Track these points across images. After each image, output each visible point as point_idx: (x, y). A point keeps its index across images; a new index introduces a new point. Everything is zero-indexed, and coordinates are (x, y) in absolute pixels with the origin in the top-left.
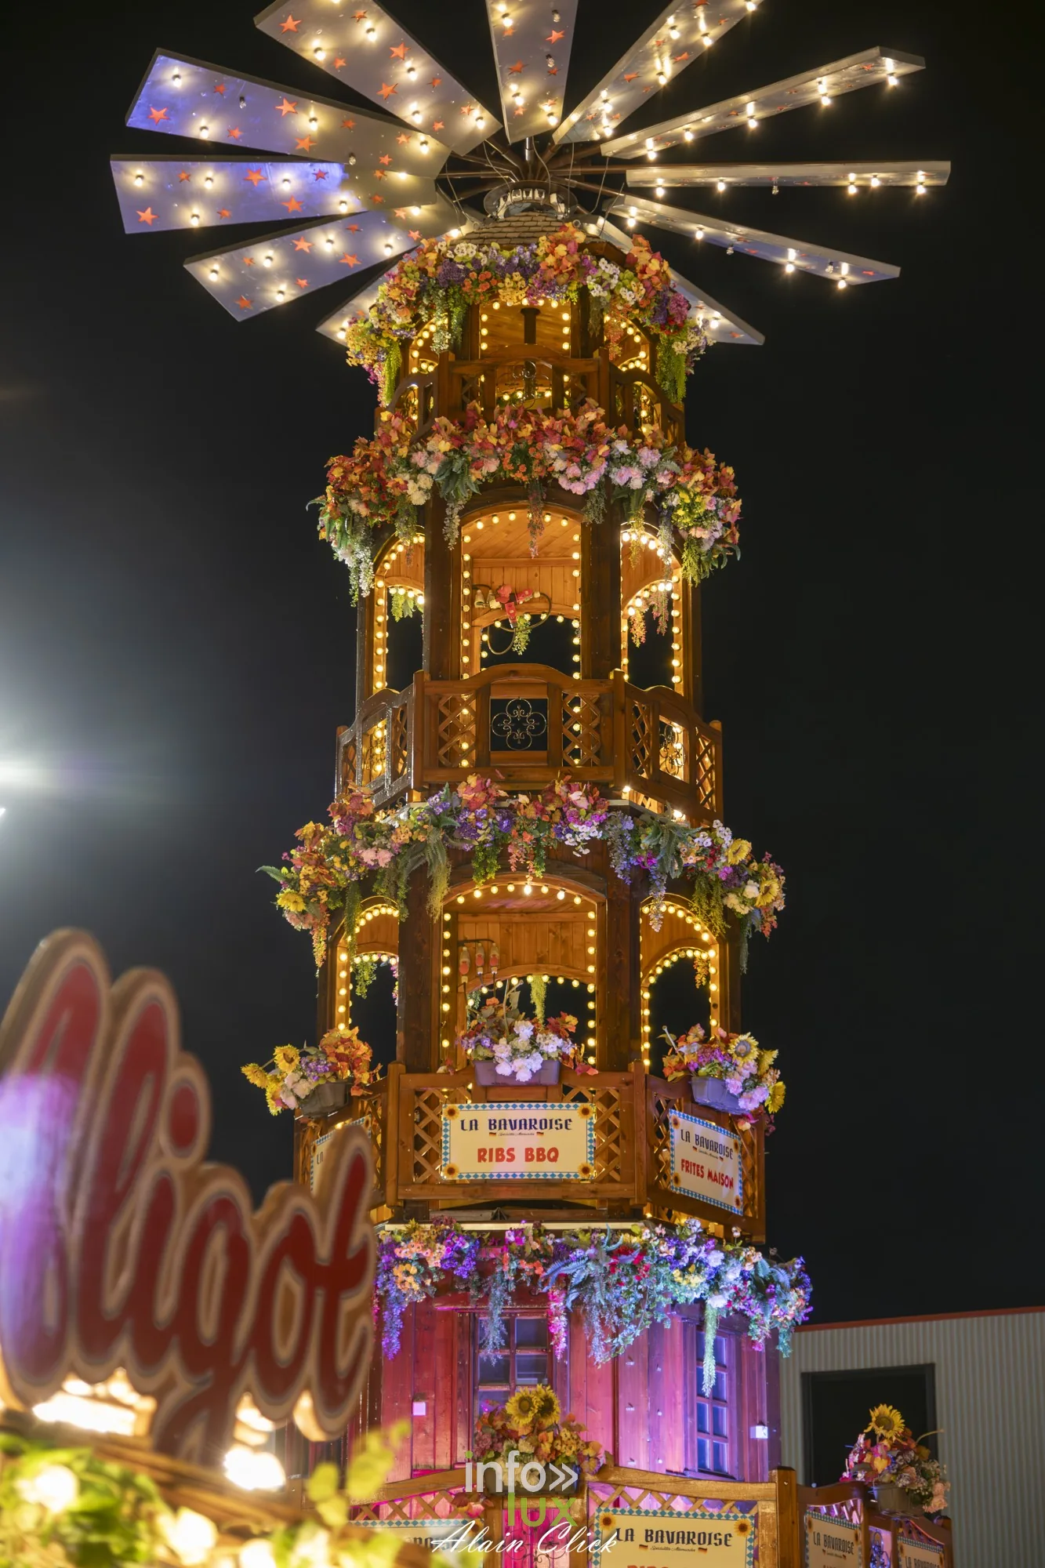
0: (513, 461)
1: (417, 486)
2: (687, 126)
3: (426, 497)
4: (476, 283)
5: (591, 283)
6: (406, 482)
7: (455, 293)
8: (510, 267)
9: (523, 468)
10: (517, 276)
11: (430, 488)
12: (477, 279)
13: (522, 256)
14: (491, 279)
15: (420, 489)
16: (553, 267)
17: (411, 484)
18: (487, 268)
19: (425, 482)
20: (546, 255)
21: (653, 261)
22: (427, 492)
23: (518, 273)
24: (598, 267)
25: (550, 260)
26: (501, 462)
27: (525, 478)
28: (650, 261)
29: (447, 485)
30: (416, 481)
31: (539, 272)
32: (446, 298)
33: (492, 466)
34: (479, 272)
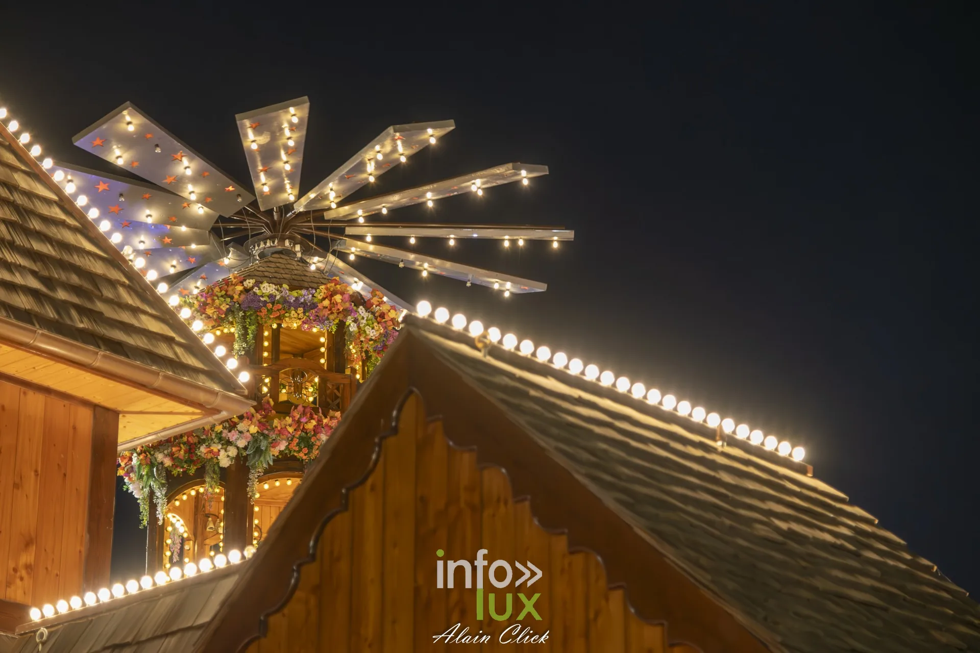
0: (298, 444)
1: (226, 454)
2: (383, 205)
3: (230, 463)
4: (270, 311)
5: (349, 321)
6: (219, 451)
7: (251, 315)
8: (297, 304)
9: (306, 450)
10: (300, 310)
11: (235, 456)
12: (272, 309)
13: (306, 297)
14: (281, 309)
15: (228, 456)
16: (327, 307)
17: (222, 452)
18: (278, 302)
19: (233, 452)
20: (324, 299)
21: (391, 311)
22: (232, 459)
23: (302, 309)
24: (356, 311)
25: (326, 303)
26: (289, 444)
27: (304, 457)
28: (389, 311)
29: (254, 457)
30: (226, 451)
31: (316, 310)
32: (244, 318)
33: (282, 446)
34: (273, 303)
